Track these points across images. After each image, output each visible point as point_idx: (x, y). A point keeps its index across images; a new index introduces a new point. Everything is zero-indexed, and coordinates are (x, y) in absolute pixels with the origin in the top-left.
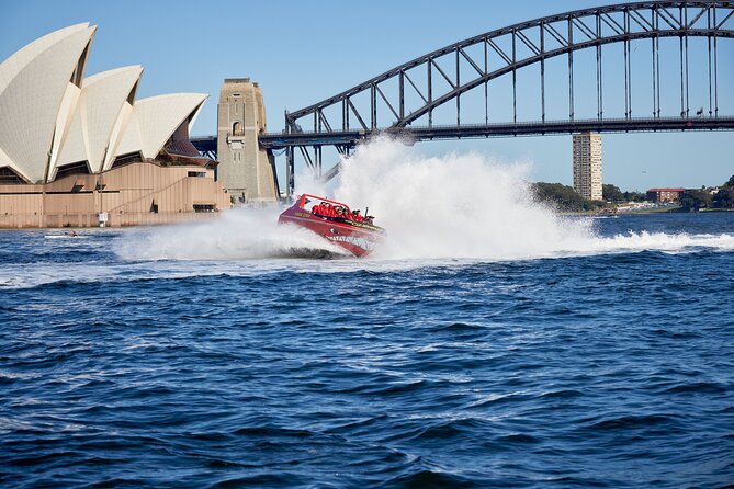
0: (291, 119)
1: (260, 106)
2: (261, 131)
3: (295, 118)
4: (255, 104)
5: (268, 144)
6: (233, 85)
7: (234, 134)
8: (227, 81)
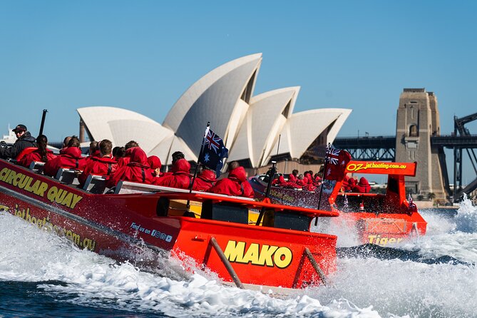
0: (459, 124)
1: (434, 112)
2: (434, 133)
3: (463, 123)
4: (429, 110)
5: (438, 144)
6: (411, 94)
7: (410, 135)
8: (406, 90)
